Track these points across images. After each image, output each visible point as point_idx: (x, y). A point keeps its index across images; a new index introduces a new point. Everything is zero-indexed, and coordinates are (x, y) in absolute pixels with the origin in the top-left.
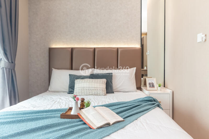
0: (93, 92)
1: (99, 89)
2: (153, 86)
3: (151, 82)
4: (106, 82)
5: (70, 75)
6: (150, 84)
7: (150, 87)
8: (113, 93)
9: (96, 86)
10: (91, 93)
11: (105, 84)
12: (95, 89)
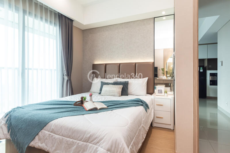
0: (112, 94)
1: (115, 92)
2: (161, 92)
3: (160, 89)
4: (122, 87)
5: (101, 82)
6: (159, 90)
7: (159, 93)
8: (127, 95)
9: (114, 90)
10: (110, 94)
11: (122, 89)
12: (113, 92)
